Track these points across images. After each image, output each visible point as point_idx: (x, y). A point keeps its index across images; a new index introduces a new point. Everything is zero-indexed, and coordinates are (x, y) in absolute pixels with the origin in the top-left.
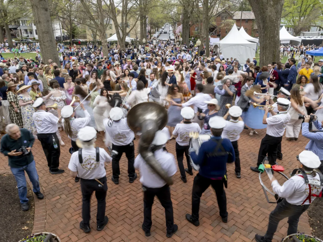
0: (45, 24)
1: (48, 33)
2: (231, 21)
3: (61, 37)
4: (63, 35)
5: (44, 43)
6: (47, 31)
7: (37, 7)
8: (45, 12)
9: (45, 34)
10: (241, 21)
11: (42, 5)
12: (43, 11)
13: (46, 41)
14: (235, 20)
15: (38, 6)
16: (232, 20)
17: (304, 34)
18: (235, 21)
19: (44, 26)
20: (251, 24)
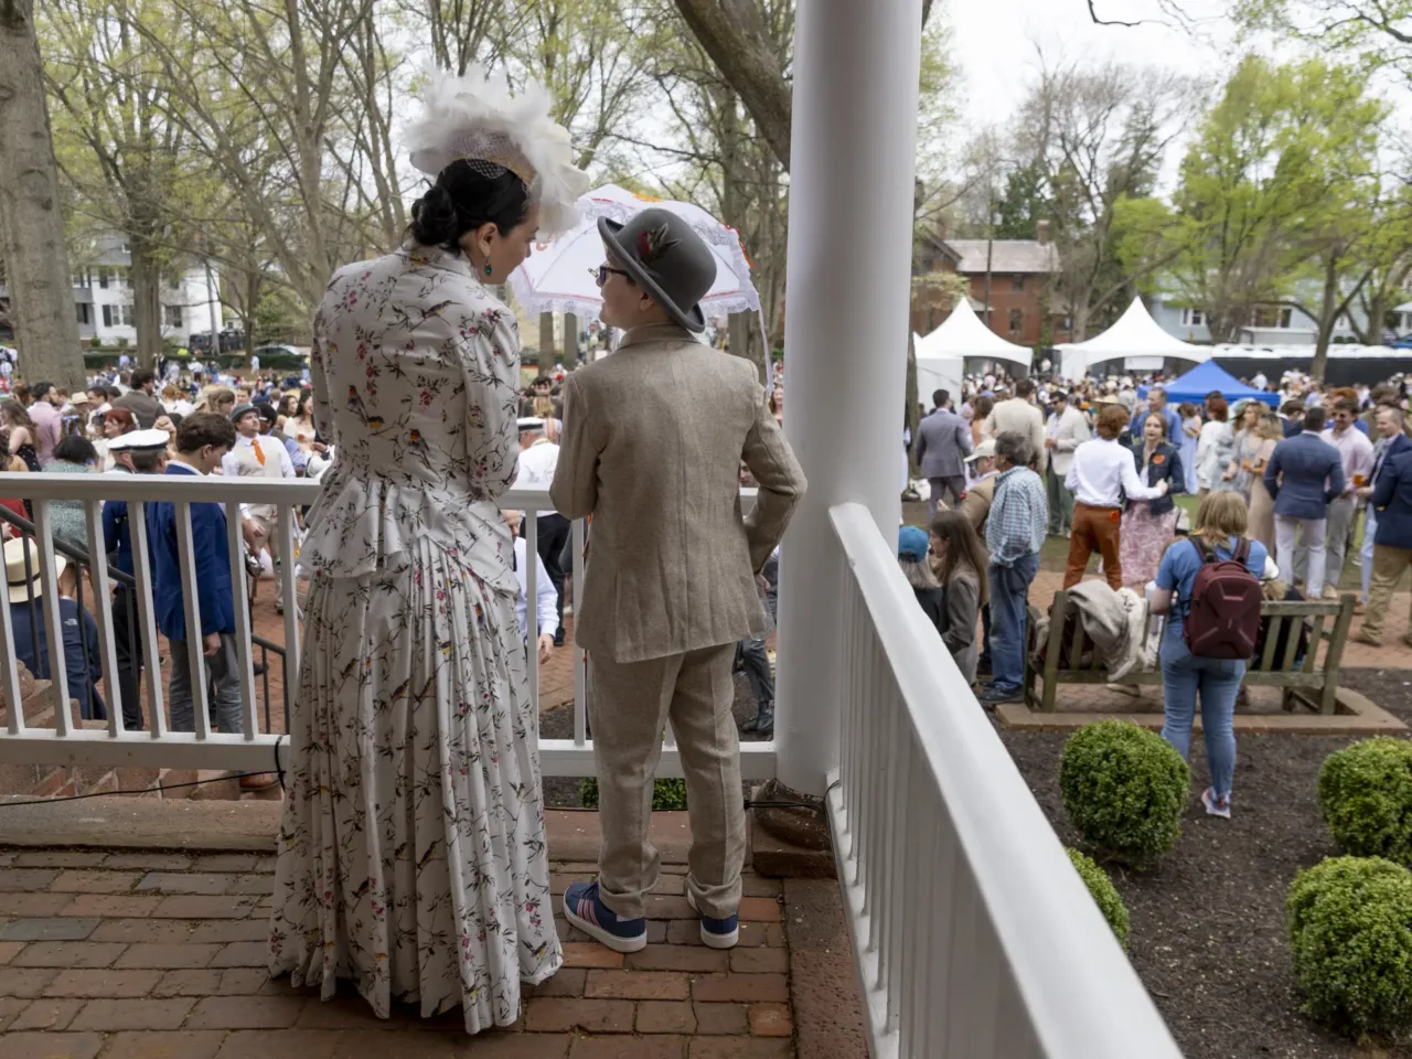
0: (38, 256)
1: (45, 285)
2: (950, 277)
3: (210, 337)
4: (220, 329)
5: (29, 321)
6: (43, 279)
7: (10, 195)
8: (42, 213)
9: (34, 291)
10: (989, 278)
11: (32, 190)
12: (33, 210)
13: (36, 313)
14: (966, 274)
15: (16, 193)
16: (954, 276)
17: (1251, 334)
18: (964, 279)
19: (33, 261)
20: (1037, 293)
